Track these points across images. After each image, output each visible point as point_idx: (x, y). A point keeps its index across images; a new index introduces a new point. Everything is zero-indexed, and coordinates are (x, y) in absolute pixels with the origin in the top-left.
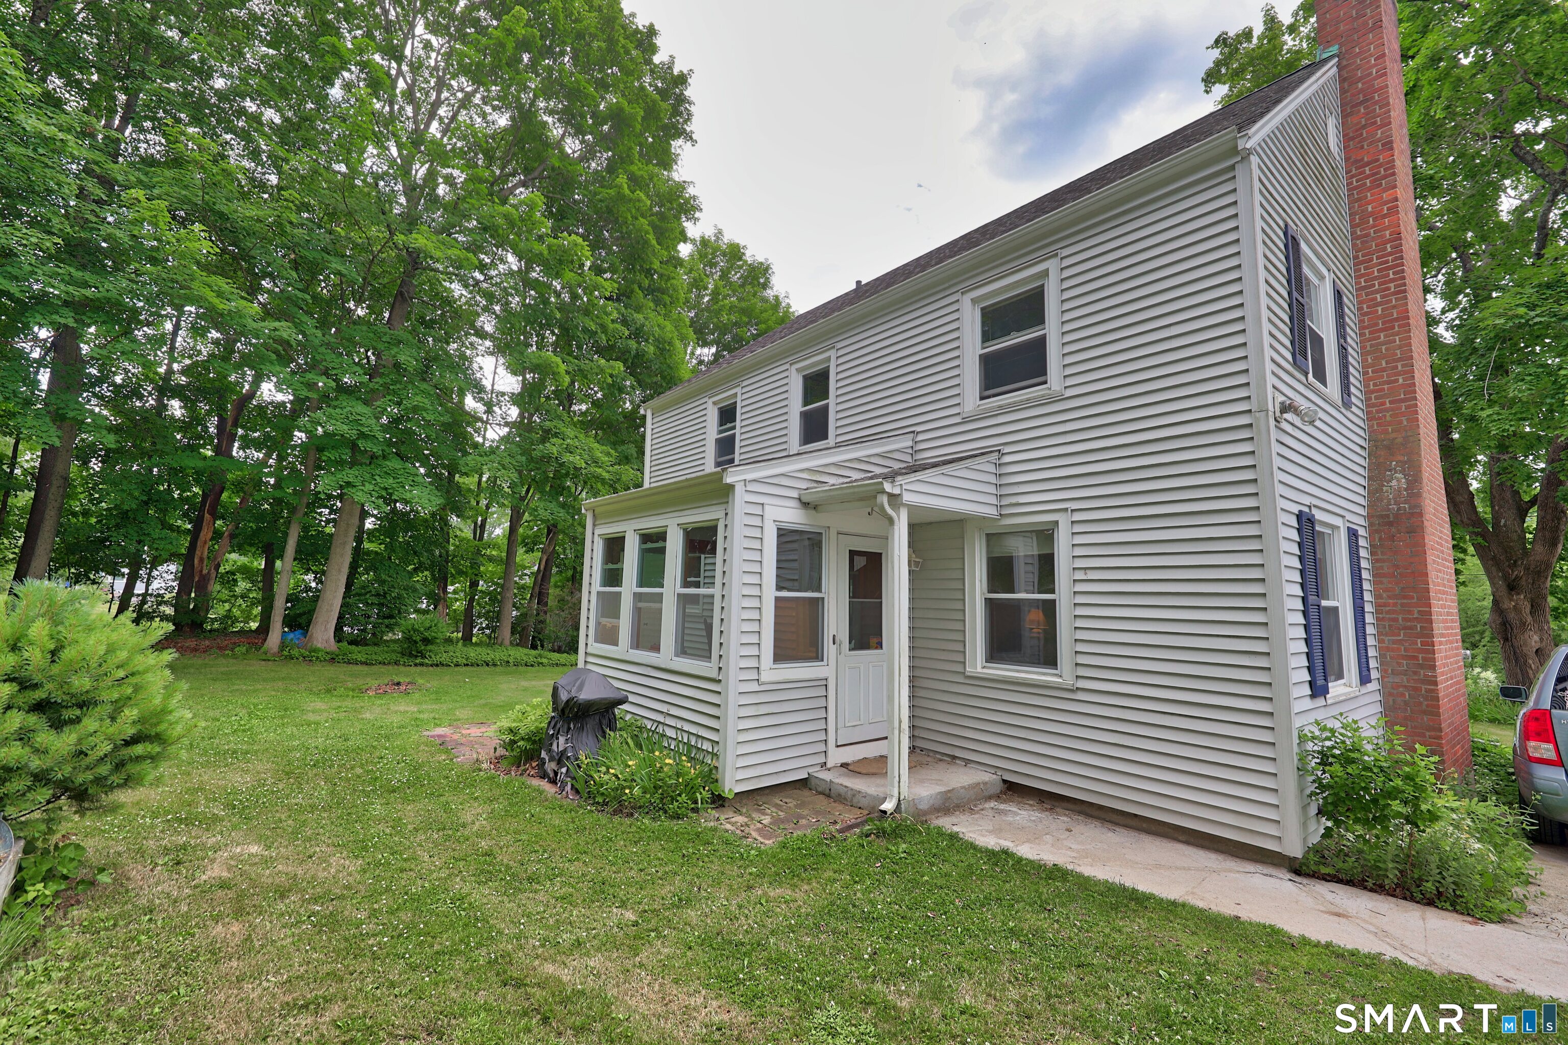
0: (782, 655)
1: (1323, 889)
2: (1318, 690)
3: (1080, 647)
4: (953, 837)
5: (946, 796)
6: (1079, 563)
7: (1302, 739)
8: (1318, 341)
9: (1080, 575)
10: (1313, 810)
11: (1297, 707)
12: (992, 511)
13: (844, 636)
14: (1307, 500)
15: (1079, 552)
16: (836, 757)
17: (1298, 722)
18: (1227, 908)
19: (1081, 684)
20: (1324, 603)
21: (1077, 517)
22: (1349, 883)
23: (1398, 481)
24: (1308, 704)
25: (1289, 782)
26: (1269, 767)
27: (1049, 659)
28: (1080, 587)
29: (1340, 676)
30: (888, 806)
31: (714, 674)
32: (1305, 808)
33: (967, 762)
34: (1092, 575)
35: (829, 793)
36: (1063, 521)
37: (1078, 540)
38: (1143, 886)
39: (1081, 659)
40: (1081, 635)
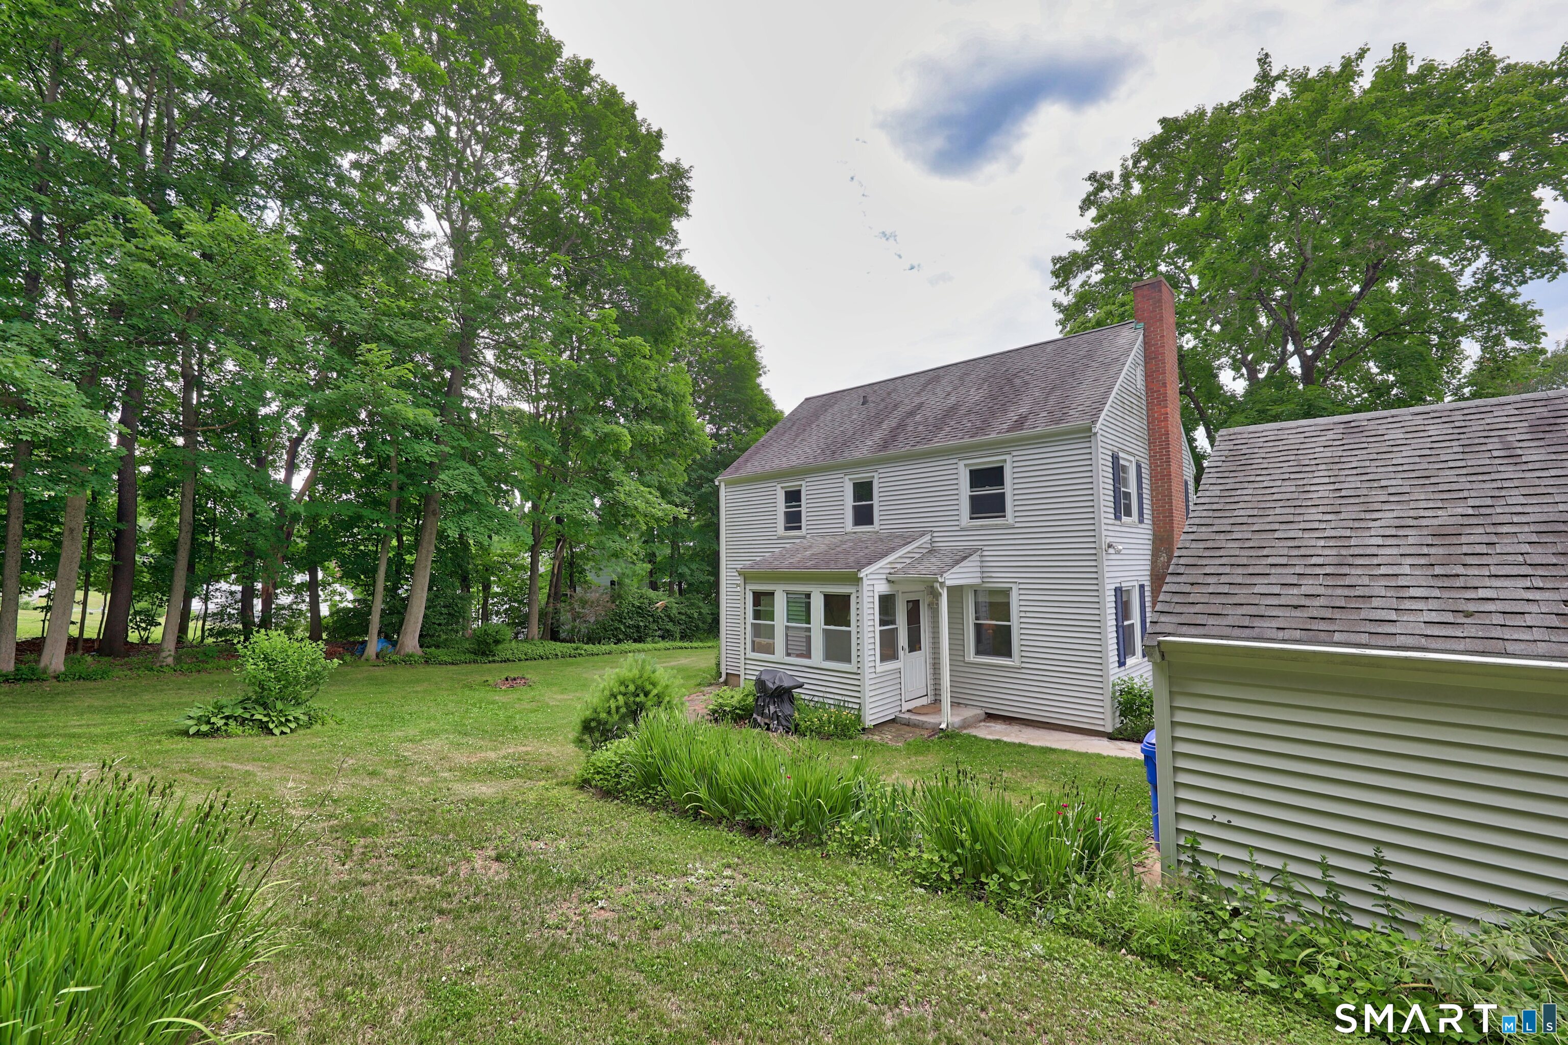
0: (884, 658)
1: (1119, 743)
2: (1122, 664)
3: (1023, 648)
4: (975, 737)
5: (964, 720)
6: (1023, 609)
7: (1114, 685)
8: (1127, 495)
9: (1023, 614)
10: (1118, 713)
11: (1112, 672)
12: (978, 581)
13: (906, 647)
14: (1119, 580)
15: (1022, 603)
16: (906, 706)
17: (1112, 679)
18: (1084, 750)
19: (1024, 665)
20: (1126, 623)
21: (1021, 586)
22: (1128, 740)
23: (1163, 558)
24: (1117, 670)
25: (1108, 703)
26: (1100, 697)
27: (1008, 653)
28: (1023, 620)
29: (1134, 654)
30: (943, 726)
31: (855, 670)
32: (1114, 713)
33: (966, 705)
34: (1028, 615)
35: (908, 724)
36: (1015, 588)
37: (1022, 597)
38: (1054, 746)
39: (1024, 654)
40: (1023, 643)
